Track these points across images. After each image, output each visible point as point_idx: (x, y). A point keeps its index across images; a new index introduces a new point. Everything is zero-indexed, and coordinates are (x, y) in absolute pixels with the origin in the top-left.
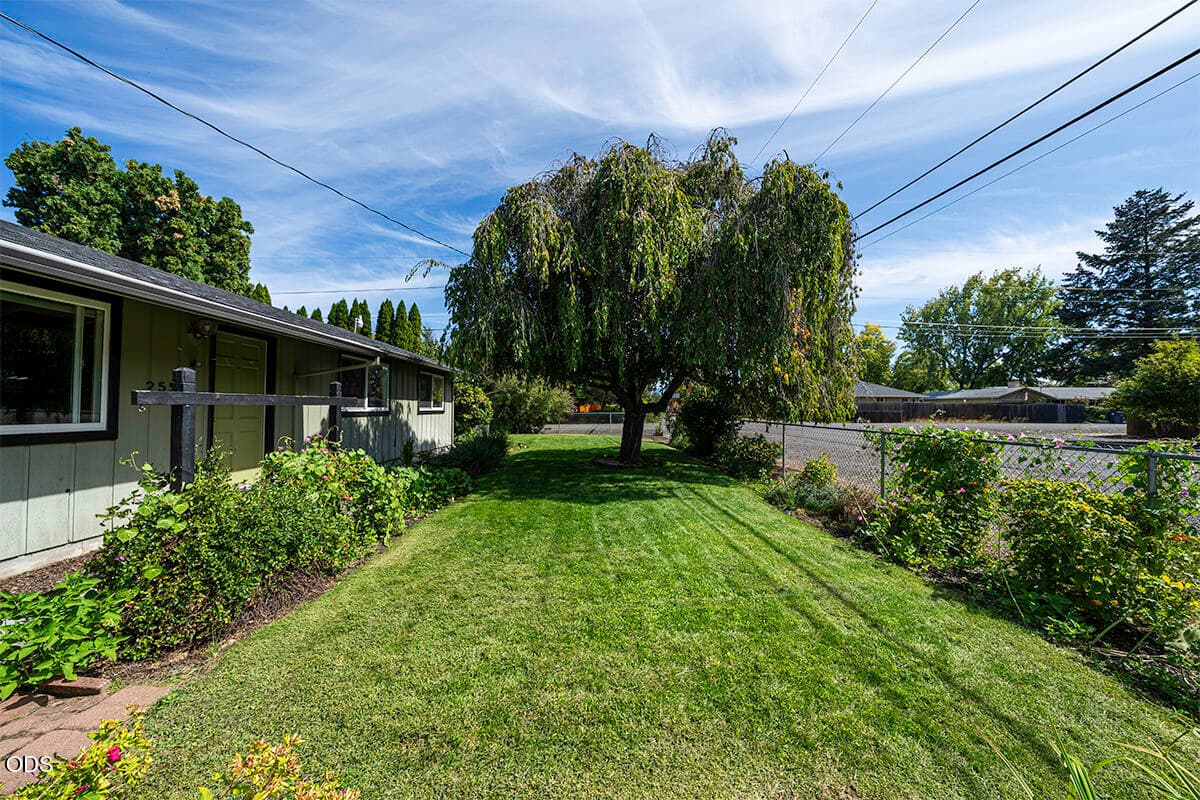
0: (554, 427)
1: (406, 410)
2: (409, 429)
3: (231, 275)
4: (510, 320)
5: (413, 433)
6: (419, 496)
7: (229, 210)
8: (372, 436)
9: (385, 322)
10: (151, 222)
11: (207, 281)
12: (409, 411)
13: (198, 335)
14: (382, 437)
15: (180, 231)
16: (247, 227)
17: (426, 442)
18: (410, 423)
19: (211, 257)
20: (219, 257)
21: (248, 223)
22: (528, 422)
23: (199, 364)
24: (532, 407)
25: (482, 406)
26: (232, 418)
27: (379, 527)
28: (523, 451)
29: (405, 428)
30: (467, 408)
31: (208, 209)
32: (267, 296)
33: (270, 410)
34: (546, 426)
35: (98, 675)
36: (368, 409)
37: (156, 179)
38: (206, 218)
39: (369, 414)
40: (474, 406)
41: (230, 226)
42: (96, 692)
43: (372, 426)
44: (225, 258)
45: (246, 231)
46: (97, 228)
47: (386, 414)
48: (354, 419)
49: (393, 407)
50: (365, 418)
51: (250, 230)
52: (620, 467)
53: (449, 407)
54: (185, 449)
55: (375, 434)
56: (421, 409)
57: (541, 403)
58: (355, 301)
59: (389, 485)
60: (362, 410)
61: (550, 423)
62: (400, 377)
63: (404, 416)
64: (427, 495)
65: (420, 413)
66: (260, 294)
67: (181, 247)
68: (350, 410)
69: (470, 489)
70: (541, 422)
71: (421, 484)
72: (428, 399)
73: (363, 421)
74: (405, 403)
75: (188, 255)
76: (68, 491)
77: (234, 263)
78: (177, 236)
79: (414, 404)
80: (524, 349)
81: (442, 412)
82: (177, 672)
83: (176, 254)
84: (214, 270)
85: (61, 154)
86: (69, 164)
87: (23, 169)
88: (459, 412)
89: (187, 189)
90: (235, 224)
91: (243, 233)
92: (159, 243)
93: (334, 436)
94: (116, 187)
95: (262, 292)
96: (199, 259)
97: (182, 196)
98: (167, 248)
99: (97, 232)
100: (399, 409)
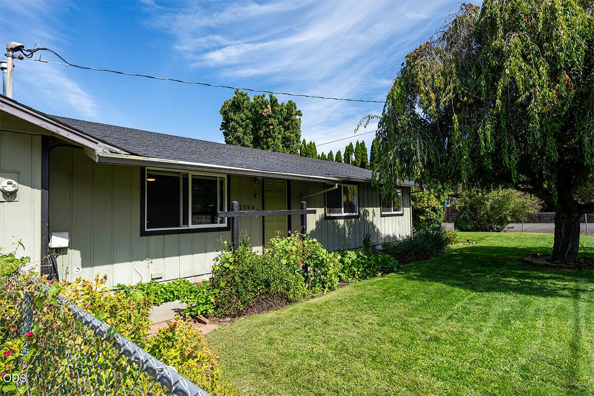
0: (517, 226)
1: (371, 214)
2: (374, 227)
3: (293, 141)
4: (409, 149)
5: (378, 229)
6: (356, 270)
7: (291, 105)
8: (347, 232)
9: (375, 153)
10: (262, 123)
11: (283, 147)
12: (374, 215)
13: (257, 182)
14: (354, 232)
15: (272, 125)
16: (299, 113)
17: (388, 237)
18: (375, 223)
19: (285, 135)
20: (288, 134)
21: (299, 111)
22: (489, 221)
23: (257, 196)
24: (492, 208)
25: (434, 209)
26: (273, 221)
27: (323, 283)
28: (471, 245)
29: (371, 226)
30: (421, 212)
31: (282, 110)
32: (315, 148)
33: (289, 217)
34: (510, 225)
35: (208, 318)
36: (344, 214)
37: (262, 102)
38: (281, 115)
39: (345, 217)
40: (427, 210)
41: (291, 116)
42: (206, 324)
43: (347, 225)
44: (290, 133)
45: (299, 115)
46: (245, 131)
47: (356, 217)
48: (336, 221)
49: (362, 212)
50: (343, 220)
51: (301, 115)
52: (546, 266)
53: (407, 211)
54: (235, 235)
55: (349, 231)
56: (383, 213)
57: (500, 205)
58: (358, 142)
59: (328, 260)
60: (340, 215)
61: (512, 222)
62: (366, 193)
63: (370, 218)
64: (360, 270)
65: (382, 216)
66: (309, 151)
67: (273, 133)
68: (332, 215)
69: (395, 269)
70: (502, 222)
71: (358, 263)
72: (389, 206)
73: (341, 222)
74: (370, 210)
75: (276, 136)
76: (217, 251)
77: (293, 135)
78: (271, 127)
79: (377, 210)
80: (421, 169)
81: (402, 215)
82: (225, 324)
83: (271, 137)
84: (286, 141)
85: (234, 102)
86: (236, 106)
87: (224, 113)
88: (416, 214)
89: (274, 102)
90: (294, 113)
91: (297, 117)
92: (265, 133)
93: (303, 231)
94: (250, 111)
95: (312, 146)
96: (280, 136)
97: (272, 107)
98: (268, 134)
99: (245, 134)
100: (366, 213)
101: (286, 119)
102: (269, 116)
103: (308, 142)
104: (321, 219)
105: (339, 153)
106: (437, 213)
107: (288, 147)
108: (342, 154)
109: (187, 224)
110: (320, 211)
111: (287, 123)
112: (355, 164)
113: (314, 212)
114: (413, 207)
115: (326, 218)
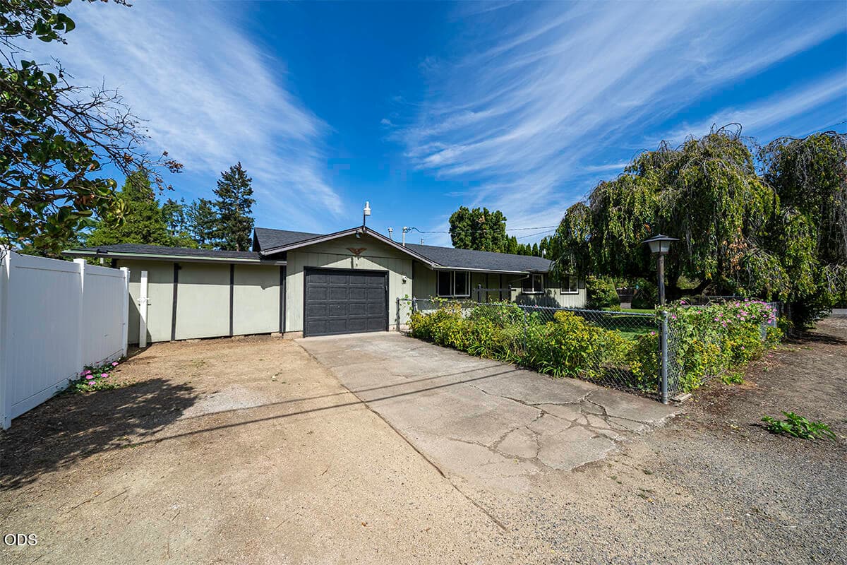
1: (553, 293)
2: (555, 301)
3: (499, 239)
5: (558, 303)
10: (478, 228)
12: (555, 293)
14: (541, 303)
15: (485, 229)
16: (504, 219)
18: (556, 299)
19: (494, 235)
20: (496, 235)
29: (553, 301)
30: (594, 292)
31: (492, 218)
33: (501, 292)
36: (534, 292)
37: (478, 213)
38: (492, 221)
39: (535, 294)
40: (598, 291)
41: (499, 221)
43: (536, 299)
44: (498, 234)
47: (543, 294)
48: (528, 296)
49: (546, 291)
53: (583, 292)
60: (531, 293)
63: (552, 295)
65: (561, 294)
66: (510, 246)
67: (485, 235)
68: (526, 292)
72: (568, 288)
73: (532, 297)
74: (552, 290)
75: (487, 237)
78: (484, 231)
79: (558, 290)
81: (578, 294)
83: (484, 237)
84: (495, 240)
85: (459, 215)
86: (460, 217)
87: (452, 222)
88: (589, 294)
89: (486, 213)
90: (501, 219)
91: (503, 222)
92: (480, 234)
93: (510, 299)
94: (470, 219)
95: (514, 239)
96: (490, 237)
97: (485, 216)
98: (481, 236)
99: (466, 236)
100: (549, 292)
101: (495, 224)
102: (483, 223)
103: (510, 237)
104: (519, 295)
105: (535, 245)
106: (605, 294)
107: (496, 244)
108: (538, 246)
109: (453, 294)
110: (519, 290)
111: (495, 227)
112: (545, 257)
113: (515, 290)
114: (587, 289)
115: (522, 294)
